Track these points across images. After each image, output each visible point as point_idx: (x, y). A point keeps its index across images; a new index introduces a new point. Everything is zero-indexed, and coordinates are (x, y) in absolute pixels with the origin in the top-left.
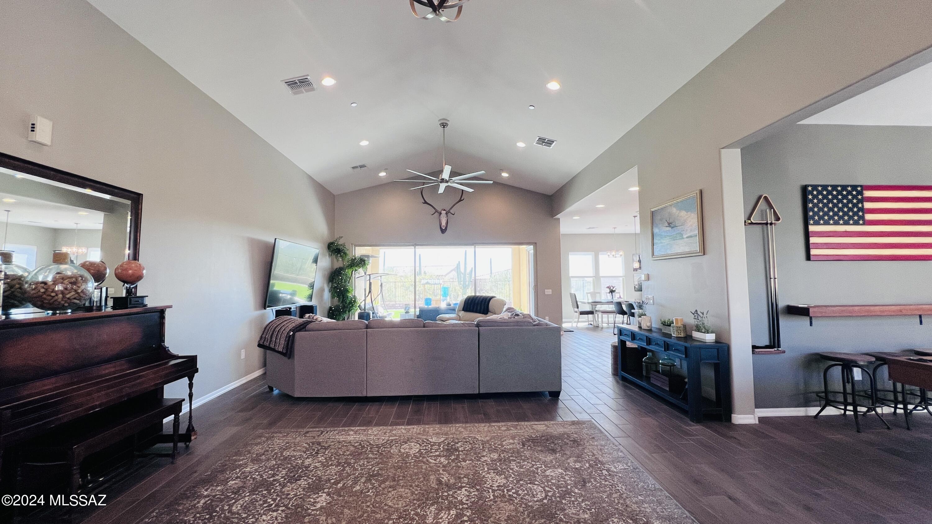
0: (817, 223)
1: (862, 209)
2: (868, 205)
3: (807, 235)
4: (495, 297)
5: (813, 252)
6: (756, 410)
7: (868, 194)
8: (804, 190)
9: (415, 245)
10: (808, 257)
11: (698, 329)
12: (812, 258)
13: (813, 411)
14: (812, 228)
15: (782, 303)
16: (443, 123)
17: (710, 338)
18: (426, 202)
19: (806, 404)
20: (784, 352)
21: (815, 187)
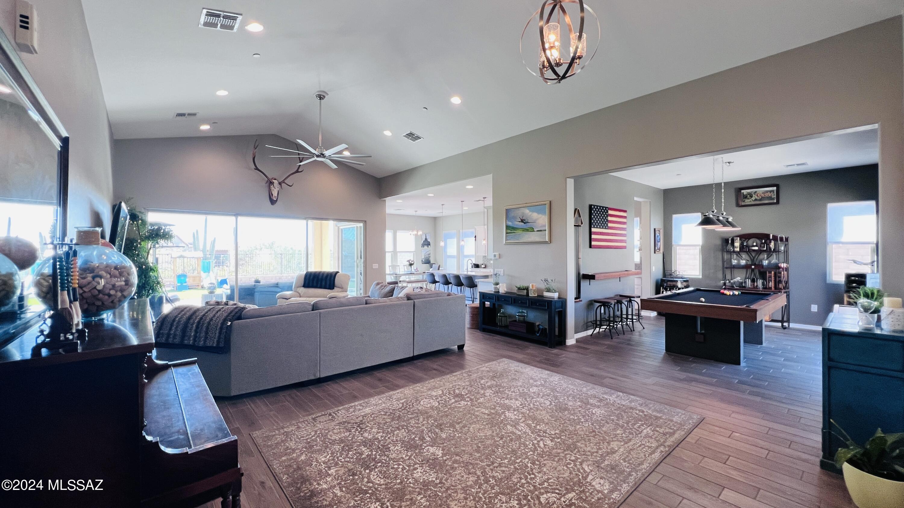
0: (594, 227)
1: (607, 220)
2: (610, 218)
3: (590, 233)
4: (338, 272)
5: (593, 243)
6: (575, 335)
7: (610, 212)
8: (590, 206)
9: (237, 215)
10: (590, 246)
11: (549, 290)
12: (592, 247)
13: (590, 332)
14: (593, 230)
15: (582, 272)
16: (320, 95)
17: (556, 295)
18: (257, 169)
19: (586, 329)
20: (581, 301)
21: (594, 206)
